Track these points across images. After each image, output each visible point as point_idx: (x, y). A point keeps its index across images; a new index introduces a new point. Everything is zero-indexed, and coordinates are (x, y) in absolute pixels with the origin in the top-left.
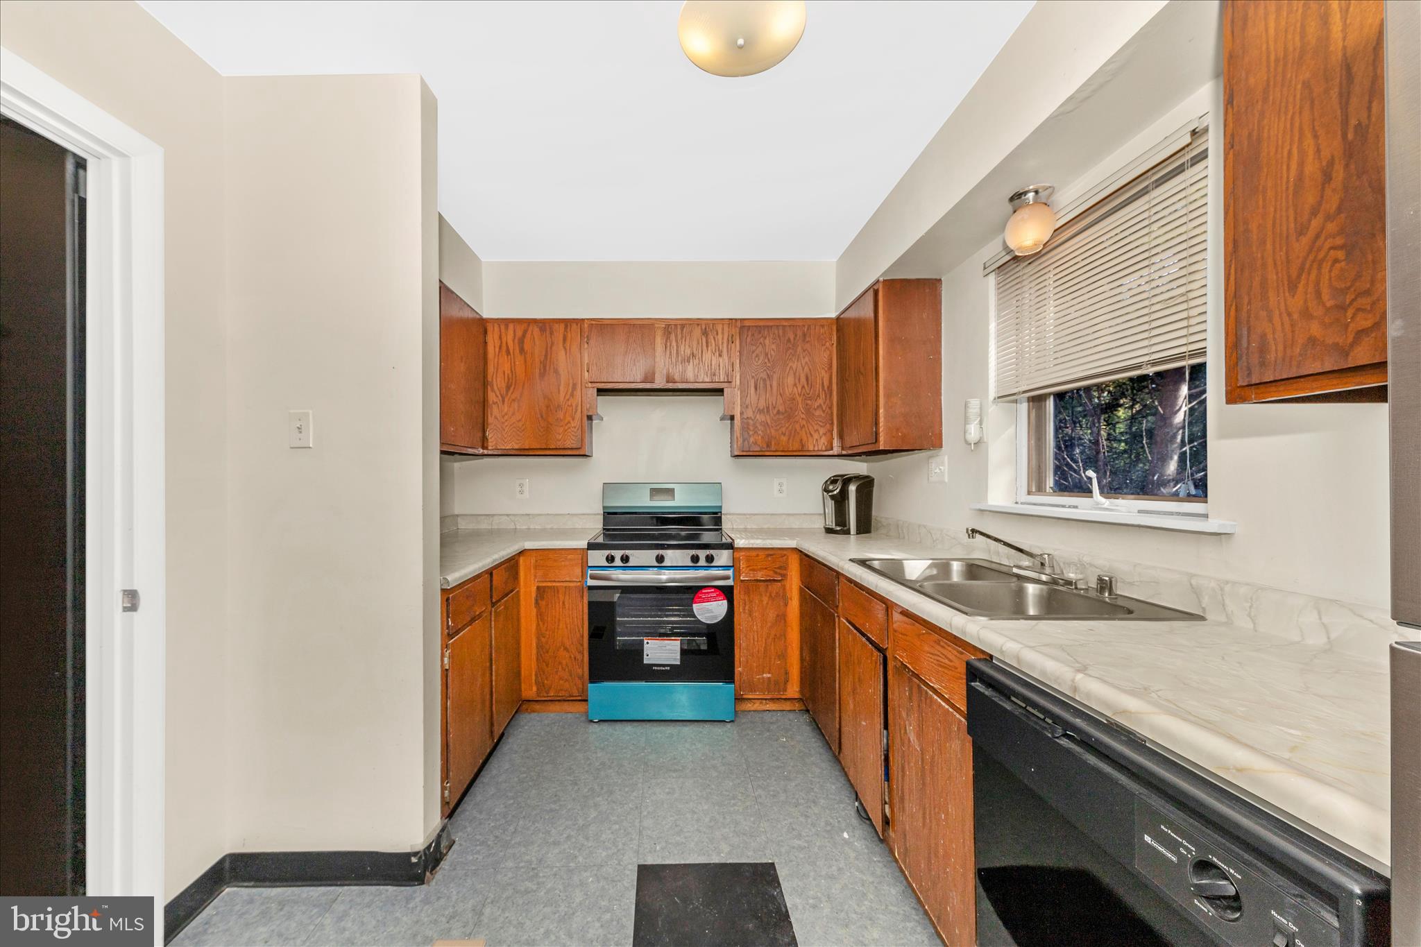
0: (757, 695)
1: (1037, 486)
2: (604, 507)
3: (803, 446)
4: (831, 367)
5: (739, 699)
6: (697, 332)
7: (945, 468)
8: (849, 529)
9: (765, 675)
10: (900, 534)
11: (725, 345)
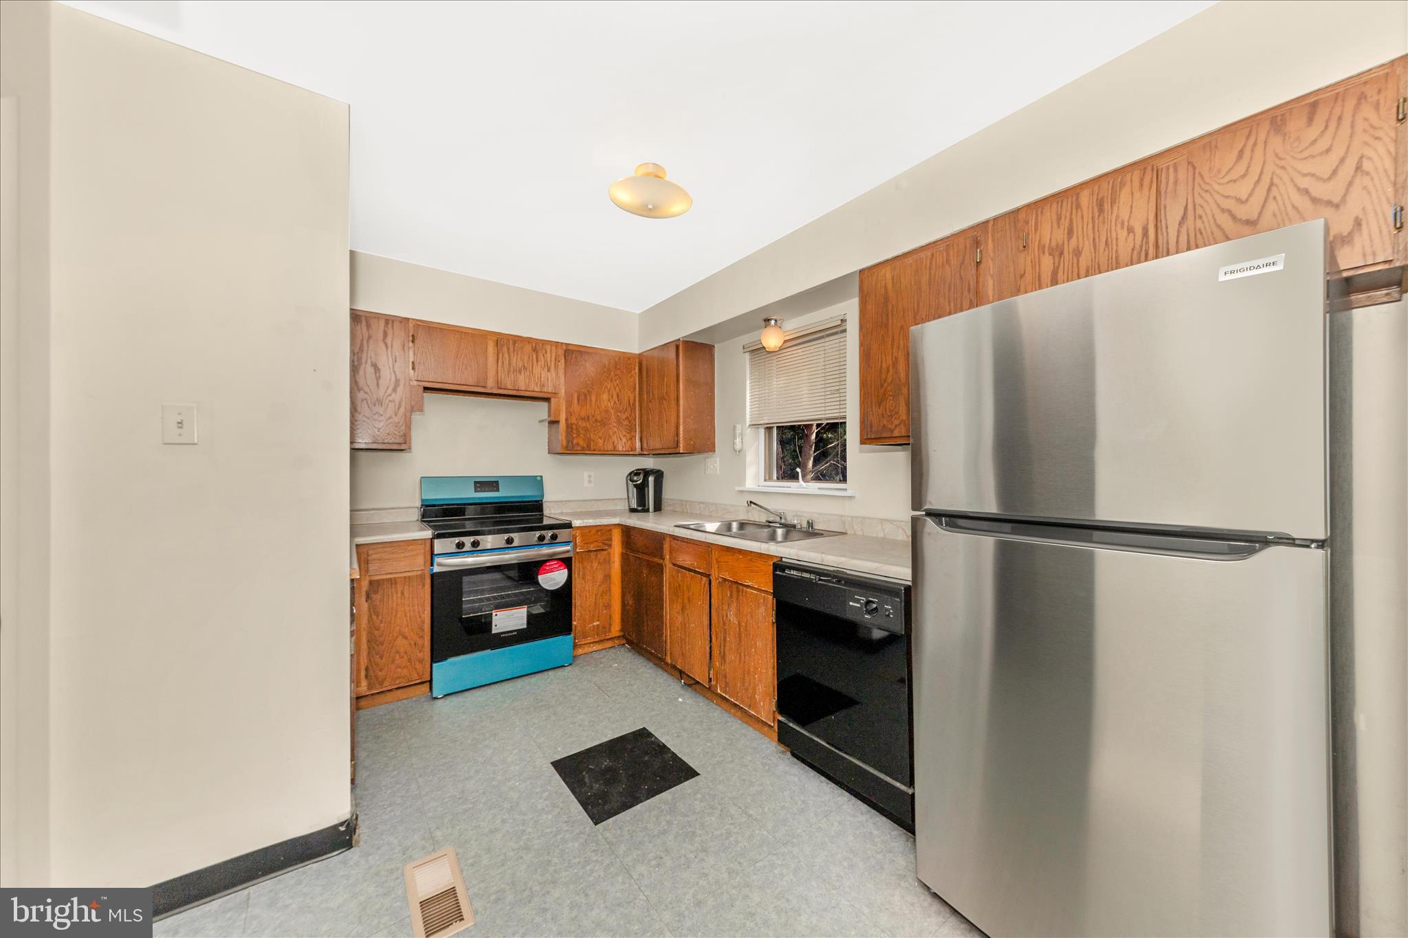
0: (590, 640)
1: (768, 478)
2: (422, 500)
3: (614, 447)
4: (635, 388)
5: (575, 646)
6: (528, 348)
7: (717, 465)
8: (649, 508)
9: (595, 624)
10: (685, 509)
11: (553, 363)
